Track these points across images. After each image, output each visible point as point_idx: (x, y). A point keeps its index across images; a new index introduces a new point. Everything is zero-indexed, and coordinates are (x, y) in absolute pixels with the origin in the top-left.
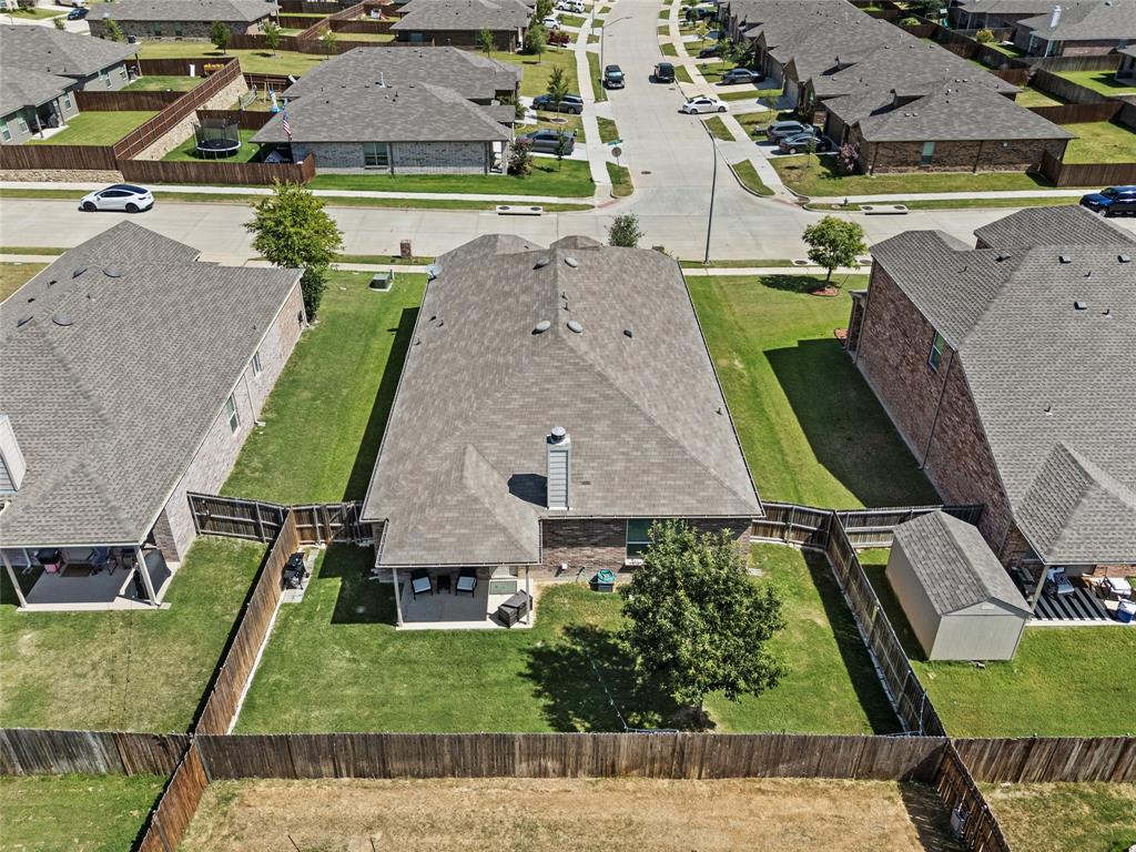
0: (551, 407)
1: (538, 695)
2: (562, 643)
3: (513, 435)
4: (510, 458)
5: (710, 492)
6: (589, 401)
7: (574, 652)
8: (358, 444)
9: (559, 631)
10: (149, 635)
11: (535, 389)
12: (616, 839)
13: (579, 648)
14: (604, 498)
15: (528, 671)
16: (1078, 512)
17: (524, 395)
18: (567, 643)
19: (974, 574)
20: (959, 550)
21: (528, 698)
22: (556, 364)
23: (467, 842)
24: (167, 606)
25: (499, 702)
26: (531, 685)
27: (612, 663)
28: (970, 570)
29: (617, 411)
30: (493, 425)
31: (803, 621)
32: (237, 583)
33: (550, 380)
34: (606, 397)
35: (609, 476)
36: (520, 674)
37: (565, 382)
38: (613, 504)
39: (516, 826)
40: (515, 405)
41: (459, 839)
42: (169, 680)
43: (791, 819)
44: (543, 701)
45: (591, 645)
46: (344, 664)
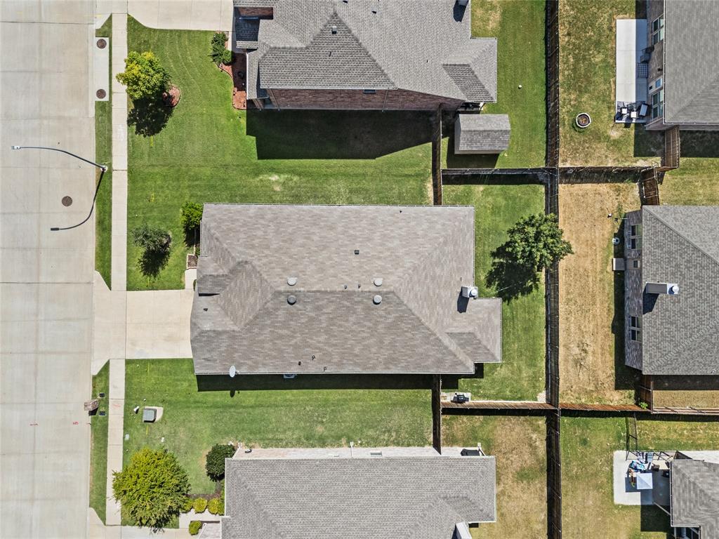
0: (429, 294)
1: (517, 298)
2: (494, 289)
3: (441, 312)
4: (451, 313)
5: (465, 226)
6: (426, 278)
7: (498, 285)
8: (361, 391)
9: (488, 290)
10: (493, 445)
11: (420, 302)
12: (572, 274)
13: (497, 283)
14: (467, 271)
15: (507, 301)
16: (480, 78)
17: (423, 307)
18: (494, 287)
19: (498, 131)
20: (485, 131)
21: (518, 301)
22: (408, 292)
23: (573, 319)
24: (479, 444)
25: (520, 311)
26: (513, 301)
27: (503, 271)
28: (496, 132)
29: (431, 264)
30: (437, 322)
31: (482, 195)
32: (463, 421)
33: (416, 295)
34: (425, 268)
35: (458, 269)
36: (508, 305)
37: (417, 288)
38: (469, 268)
39: (567, 304)
40: (428, 312)
41: (572, 321)
42: (512, 430)
43: (565, 221)
44: (520, 296)
45: (495, 278)
46: (503, 369)
